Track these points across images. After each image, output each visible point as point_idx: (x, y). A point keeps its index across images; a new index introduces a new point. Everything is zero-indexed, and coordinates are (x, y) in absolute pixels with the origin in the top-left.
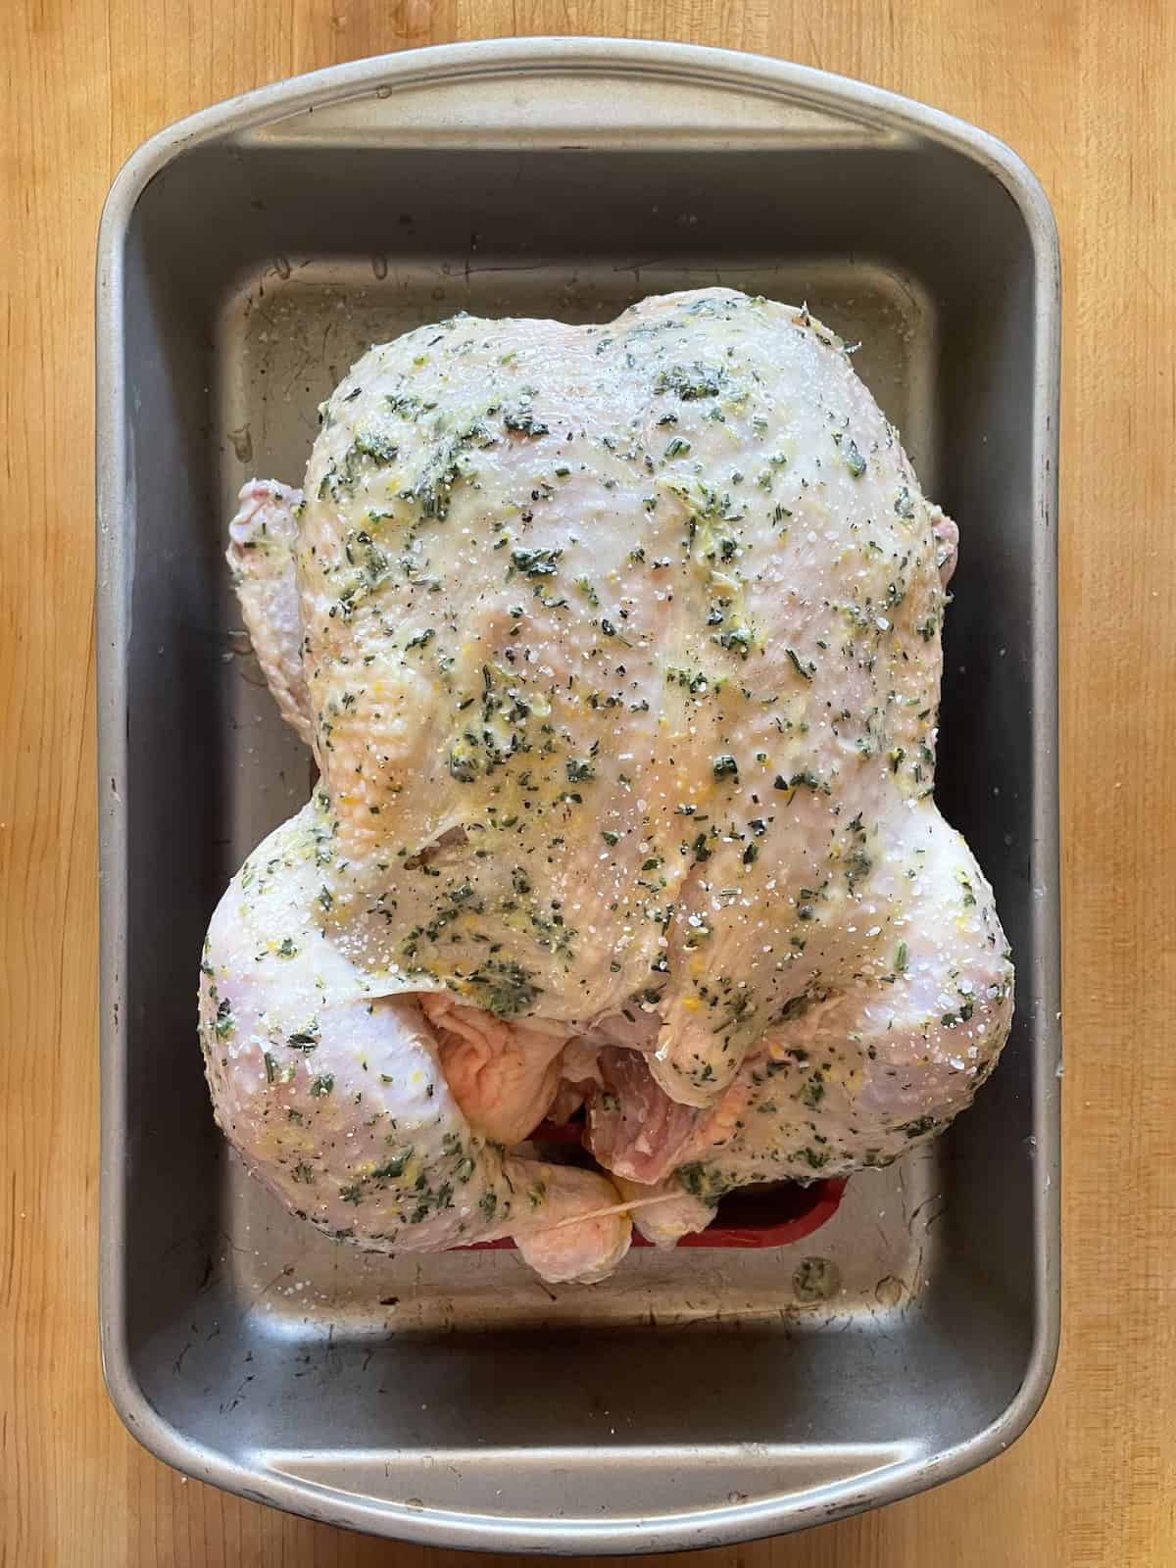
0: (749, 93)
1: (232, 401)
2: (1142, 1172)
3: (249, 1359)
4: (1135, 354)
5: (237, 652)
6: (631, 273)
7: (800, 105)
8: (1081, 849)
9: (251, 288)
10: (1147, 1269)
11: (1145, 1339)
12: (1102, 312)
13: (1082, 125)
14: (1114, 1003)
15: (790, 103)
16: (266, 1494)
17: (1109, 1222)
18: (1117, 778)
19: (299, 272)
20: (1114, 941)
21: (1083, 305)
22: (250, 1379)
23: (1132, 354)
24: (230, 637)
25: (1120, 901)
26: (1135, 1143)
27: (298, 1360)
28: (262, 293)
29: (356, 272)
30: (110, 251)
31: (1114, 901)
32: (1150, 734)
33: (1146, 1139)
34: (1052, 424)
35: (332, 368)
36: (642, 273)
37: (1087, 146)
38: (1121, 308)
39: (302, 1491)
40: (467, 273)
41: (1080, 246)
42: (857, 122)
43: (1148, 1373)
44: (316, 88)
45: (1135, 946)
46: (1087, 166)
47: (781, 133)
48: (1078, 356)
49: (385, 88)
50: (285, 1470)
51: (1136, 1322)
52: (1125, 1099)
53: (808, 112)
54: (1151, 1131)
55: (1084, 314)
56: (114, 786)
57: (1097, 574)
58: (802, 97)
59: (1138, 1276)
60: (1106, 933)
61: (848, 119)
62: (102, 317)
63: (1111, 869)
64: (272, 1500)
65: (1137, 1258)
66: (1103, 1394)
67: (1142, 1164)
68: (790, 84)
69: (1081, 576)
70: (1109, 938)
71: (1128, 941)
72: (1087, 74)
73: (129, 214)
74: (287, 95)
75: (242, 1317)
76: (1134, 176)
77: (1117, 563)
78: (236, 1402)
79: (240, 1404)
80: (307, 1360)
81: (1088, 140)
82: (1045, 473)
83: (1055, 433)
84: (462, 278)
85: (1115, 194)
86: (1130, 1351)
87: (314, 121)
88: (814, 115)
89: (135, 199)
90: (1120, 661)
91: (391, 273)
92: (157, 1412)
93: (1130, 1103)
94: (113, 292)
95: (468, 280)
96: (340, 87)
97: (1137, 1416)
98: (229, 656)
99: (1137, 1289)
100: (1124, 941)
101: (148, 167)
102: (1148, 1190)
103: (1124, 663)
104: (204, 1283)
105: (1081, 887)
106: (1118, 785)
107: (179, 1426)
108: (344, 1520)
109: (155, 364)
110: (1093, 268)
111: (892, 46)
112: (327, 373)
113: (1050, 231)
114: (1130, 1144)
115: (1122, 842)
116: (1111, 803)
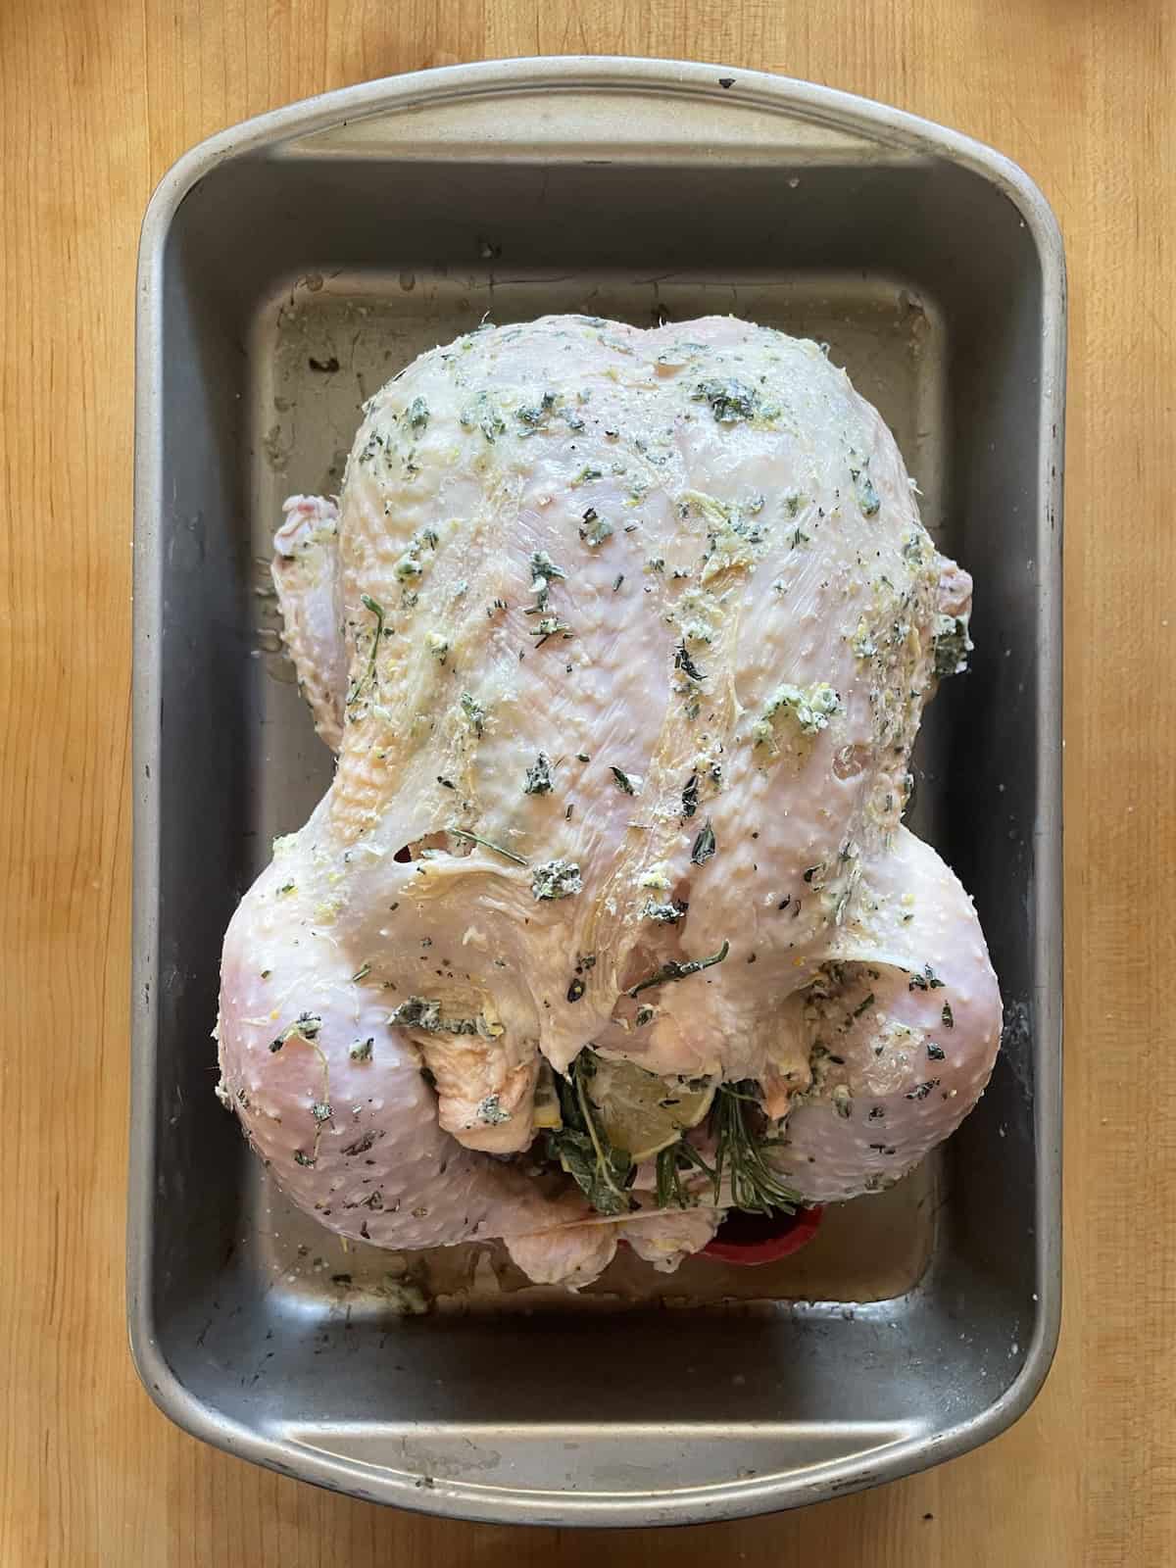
0: (766, 111)
1: (262, 407)
2: (1158, 1187)
3: (269, 1337)
4: (1143, 390)
5: (265, 649)
6: (651, 287)
7: (815, 123)
8: (1095, 871)
9: (283, 298)
10: (1164, 1283)
11: (1162, 1351)
12: (1109, 351)
13: (1089, 169)
14: (1129, 1022)
15: (806, 121)
16: (287, 1464)
17: (1127, 1237)
18: (1130, 801)
19: (330, 283)
20: (1130, 960)
21: (1092, 342)
22: (270, 1355)
23: (1139, 390)
24: (258, 636)
25: (1135, 922)
26: (1151, 1159)
27: (317, 1339)
28: (292, 303)
29: (383, 285)
30: (150, 258)
31: (1128, 922)
32: (1161, 761)
33: (1161, 1155)
34: (1058, 433)
35: (359, 375)
36: (660, 287)
37: (1094, 190)
38: (1129, 347)
39: (322, 1462)
40: (491, 285)
41: (1089, 287)
42: (870, 139)
43: (1165, 1385)
44: (349, 103)
45: (1149, 968)
46: (1095, 209)
48: (1088, 394)
49: (417, 103)
50: (305, 1441)
51: (1154, 1334)
52: (1141, 1116)
53: (825, 131)
54: (1166, 1147)
55: (1093, 352)
56: (148, 773)
57: (1109, 604)
58: (819, 116)
59: (1155, 1289)
60: (1120, 954)
61: (862, 137)
62: (141, 321)
63: (1125, 892)
64: (291, 1469)
65: (1155, 1271)
66: (1122, 1405)
67: (1158, 1180)
68: (806, 103)
69: (1093, 605)
70: (1124, 958)
71: (1143, 961)
72: (1094, 121)
73: (170, 220)
74: (323, 109)
75: (262, 1295)
76: (1141, 221)
77: (1128, 594)
78: (257, 1377)
79: (260, 1379)
80: (326, 1338)
81: (1095, 185)
82: (1051, 479)
83: (1061, 441)
84: (488, 288)
85: (1121, 237)
86: (1148, 1362)
87: (348, 135)
88: (830, 133)
89: (176, 207)
90: (1131, 688)
91: (418, 286)
92: (180, 1382)
93: (1146, 1119)
94: (153, 297)
95: (492, 291)
96: (373, 103)
97: (1155, 1425)
98: (256, 653)
99: (1154, 1302)
100: (1139, 961)
101: (188, 179)
102: (1164, 1205)
103: (1135, 691)
104: (225, 1262)
105: (1095, 909)
106: (1130, 809)
107: (200, 1397)
108: (362, 1491)
109: (190, 369)
110: (1102, 310)
111: (905, 93)
112: (355, 380)
113: (1057, 247)
114: (1146, 1159)
115: (1135, 864)
116: (1124, 828)
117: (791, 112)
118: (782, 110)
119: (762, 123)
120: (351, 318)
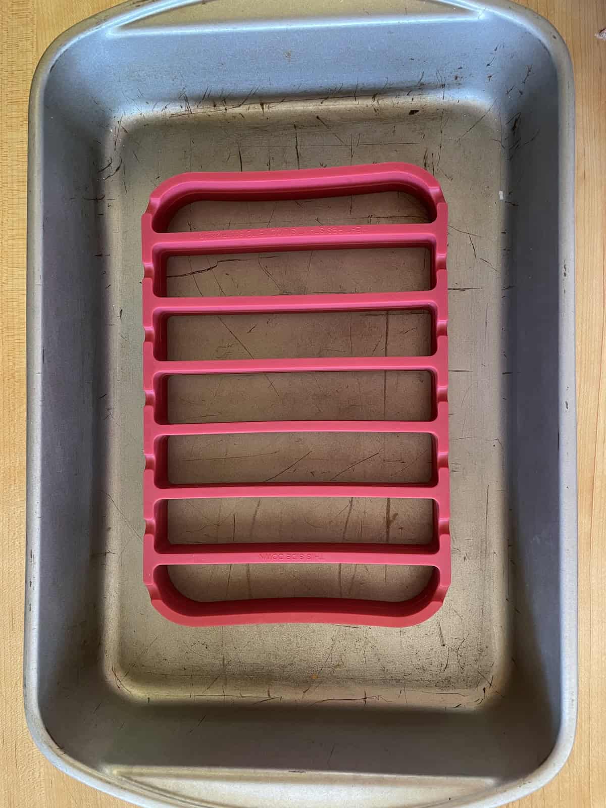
0: (197, 800)
3: (490, 77)
6: (272, 696)
7: (169, 792)
9: (489, 692)
15: (175, 794)
19: (462, 701)
22: (488, 65)
27: (462, 78)
28: (483, 690)
30: (569, 720)
34: (28, 607)
35: (444, 645)
36: (266, 695)
40: (364, 698)
42: (136, 781)
47: (178, 776)
53: (164, 788)
58: (167, 797)
61: (142, 783)
62: (575, 681)
78: (496, 50)
79: (492, 48)
80: (456, 78)
83: (27, 603)
84: (368, 696)
87: (448, 791)
88: (160, 786)
89: (554, 750)
94: (567, 695)
95: (364, 694)
101: (546, 768)
104: (516, 120)
109: (545, 650)
112: (446, 643)
117: (183, 799)
118: (188, 800)
119: (199, 793)
120: (448, 679)
